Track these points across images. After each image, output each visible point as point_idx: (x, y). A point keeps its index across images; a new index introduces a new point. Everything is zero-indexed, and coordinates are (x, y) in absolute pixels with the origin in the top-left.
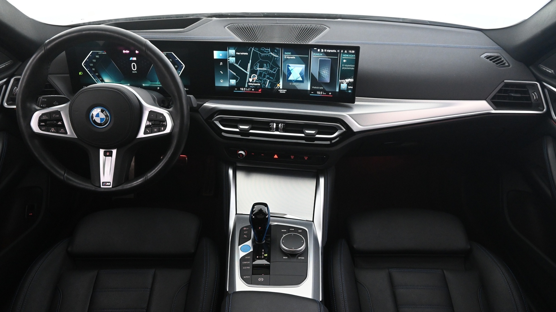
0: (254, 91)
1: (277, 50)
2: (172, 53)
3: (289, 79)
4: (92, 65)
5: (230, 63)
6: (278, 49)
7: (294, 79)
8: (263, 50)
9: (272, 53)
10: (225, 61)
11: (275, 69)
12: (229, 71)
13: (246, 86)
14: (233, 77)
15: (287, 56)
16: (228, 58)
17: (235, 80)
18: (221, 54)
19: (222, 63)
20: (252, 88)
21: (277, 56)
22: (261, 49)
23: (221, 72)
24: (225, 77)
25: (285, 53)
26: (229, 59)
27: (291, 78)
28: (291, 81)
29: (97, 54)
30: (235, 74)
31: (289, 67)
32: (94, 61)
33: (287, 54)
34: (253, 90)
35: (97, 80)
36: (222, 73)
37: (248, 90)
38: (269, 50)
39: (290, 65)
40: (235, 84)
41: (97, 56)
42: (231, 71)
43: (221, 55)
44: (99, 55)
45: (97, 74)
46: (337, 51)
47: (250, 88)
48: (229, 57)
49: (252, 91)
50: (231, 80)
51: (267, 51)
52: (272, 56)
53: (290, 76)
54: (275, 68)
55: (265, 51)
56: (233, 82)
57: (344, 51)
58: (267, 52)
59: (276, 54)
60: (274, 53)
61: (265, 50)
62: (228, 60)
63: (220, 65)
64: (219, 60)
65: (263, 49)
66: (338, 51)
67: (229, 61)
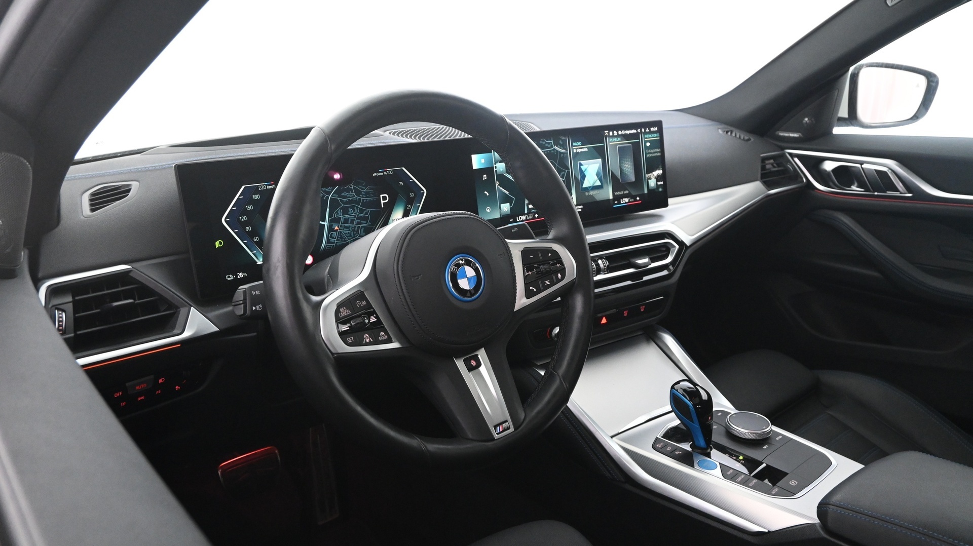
0: (538, 218)
1: (562, 140)
2: (403, 168)
3: (584, 186)
4: (244, 218)
5: (498, 173)
6: (563, 138)
7: (590, 186)
8: (544, 143)
9: (556, 147)
10: (489, 170)
11: (564, 173)
12: (498, 188)
13: (526, 211)
14: (506, 199)
15: (577, 149)
16: (494, 166)
17: (508, 204)
18: (483, 160)
19: (485, 176)
20: (535, 213)
21: (563, 151)
22: (541, 142)
23: (486, 192)
24: (492, 201)
25: (574, 144)
26: (496, 167)
27: (586, 184)
28: (587, 189)
29: (256, 191)
30: (507, 193)
31: (581, 166)
32: (250, 208)
33: (576, 146)
34: (536, 216)
35: (257, 254)
36: (488, 194)
37: (530, 217)
38: (552, 142)
39: (582, 162)
40: (509, 212)
41: (256, 197)
42: (501, 188)
43: (484, 162)
44: (261, 193)
45: (256, 240)
46: (637, 131)
47: (531, 213)
48: (495, 164)
49: (536, 218)
50: (502, 205)
51: (549, 143)
52: (557, 151)
53: (584, 180)
54: (563, 171)
55: (547, 145)
56: (506, 208)
57: (645, 130)
58: (549, 146)
59: (561, 147)
60: (558, 146)
61: (546, 143)
62: (495, 169)
63: (484, 179)
64: (481, 171)
65: (543, 141)
66: (639, 130)
67: (496, 171)
